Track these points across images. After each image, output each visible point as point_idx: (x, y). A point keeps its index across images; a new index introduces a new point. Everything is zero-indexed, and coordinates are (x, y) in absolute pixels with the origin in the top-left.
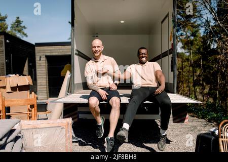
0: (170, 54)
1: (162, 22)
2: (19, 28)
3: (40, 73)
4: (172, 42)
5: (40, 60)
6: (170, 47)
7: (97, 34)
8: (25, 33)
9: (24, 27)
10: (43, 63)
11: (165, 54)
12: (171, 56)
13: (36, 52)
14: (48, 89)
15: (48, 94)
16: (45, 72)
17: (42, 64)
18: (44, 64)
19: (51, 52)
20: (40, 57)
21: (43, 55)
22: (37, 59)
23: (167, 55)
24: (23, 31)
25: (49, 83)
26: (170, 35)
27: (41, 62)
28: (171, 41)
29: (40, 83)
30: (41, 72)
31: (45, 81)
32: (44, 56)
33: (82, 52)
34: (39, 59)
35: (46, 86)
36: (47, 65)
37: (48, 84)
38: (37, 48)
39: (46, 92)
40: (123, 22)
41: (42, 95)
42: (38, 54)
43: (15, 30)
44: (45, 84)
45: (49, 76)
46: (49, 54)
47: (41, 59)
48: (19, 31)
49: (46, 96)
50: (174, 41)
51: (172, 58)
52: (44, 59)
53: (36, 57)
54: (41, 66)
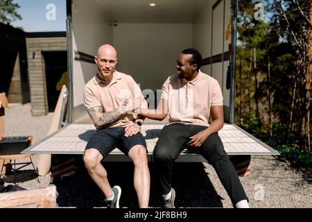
0: (225, 60)
1: (214, 7)
2: (10, 7)
3: (34, 77)
4: (229, 42)
5: (34, 57)
6: (227, 49)
7: (115, 21)
8: (18, 14)
9: (16, 5)
10: (38, 62)
11: (217, 59)
12: (227, 63)
13: (28, 45)
14: (47, 101)
15: (47, 107)
16: (42, 75)
17: (37, 64)
18: (41, 64)
19: (49, 47)
20: (34, 54)
21: (39, 50)
22: (30, 56)
23: (220, 61)
24: (15, 11)
25: (48, 91)
26: (226, 29)
27: (34, 60)
28: (227, 39)
29: (35, 91)
30: (36, 75)
31: (42, 89)
32: (40, 52)
33: (88, 54)
34: (32, 56)
35: (43, 96)
36: (44, 65)
37: (46, 93)
38: (29, 41)
39: (44, 104)
40: (153, 5)
41: (38, 109)
42: (31, 49)
43: (3, 9)
44: (42, 93)
45: (47, 80)
46: (46, 49)
47: (36, 56)
48: (10, 11)
49: (44, 111)
50: (232, 41)
51: (229, 67)
52: (39, 56)
53: (28, 53)
54: (35, 66)
